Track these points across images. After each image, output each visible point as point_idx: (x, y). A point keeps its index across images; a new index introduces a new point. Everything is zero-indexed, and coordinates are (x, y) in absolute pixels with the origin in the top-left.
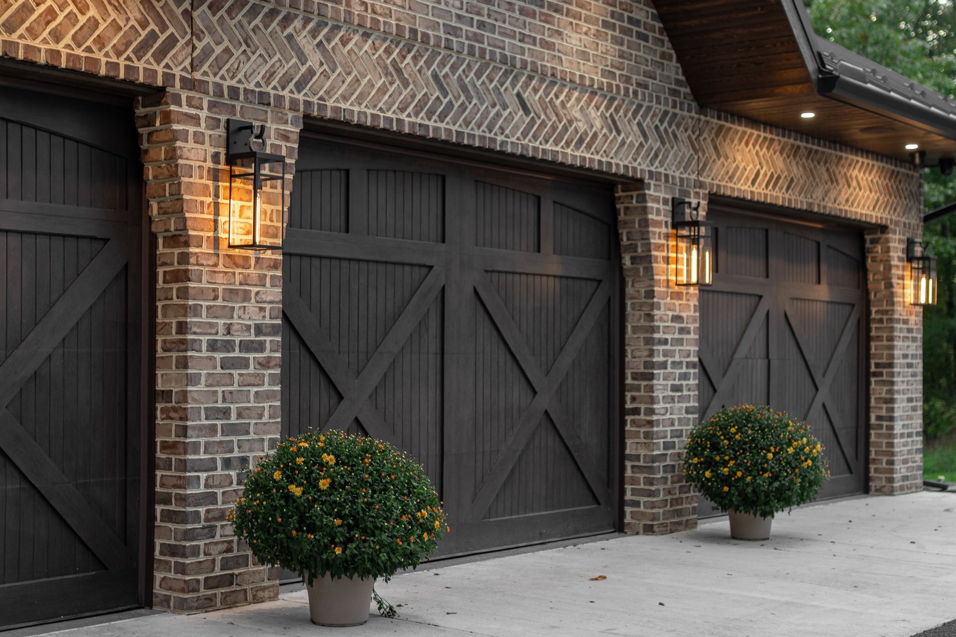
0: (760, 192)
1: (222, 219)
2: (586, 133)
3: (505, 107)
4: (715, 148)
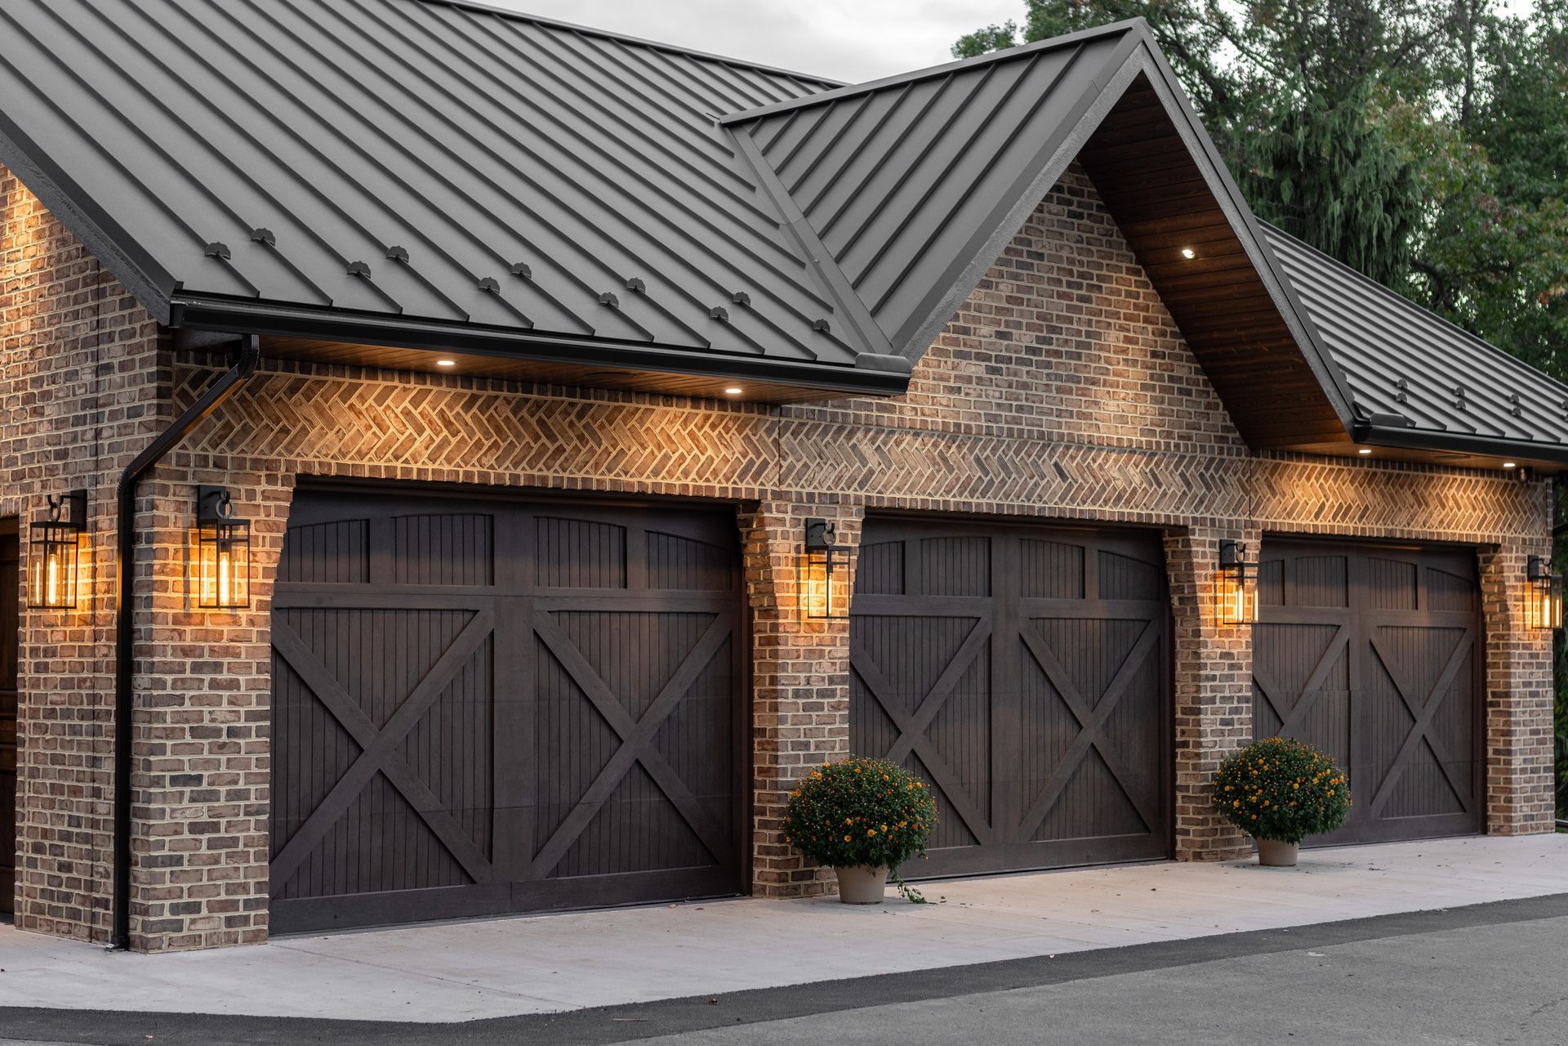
0: (1326, 524)
1: (803, 596)
2: (1125, 490)
3: (1043, 477)
4: (1270, 487)
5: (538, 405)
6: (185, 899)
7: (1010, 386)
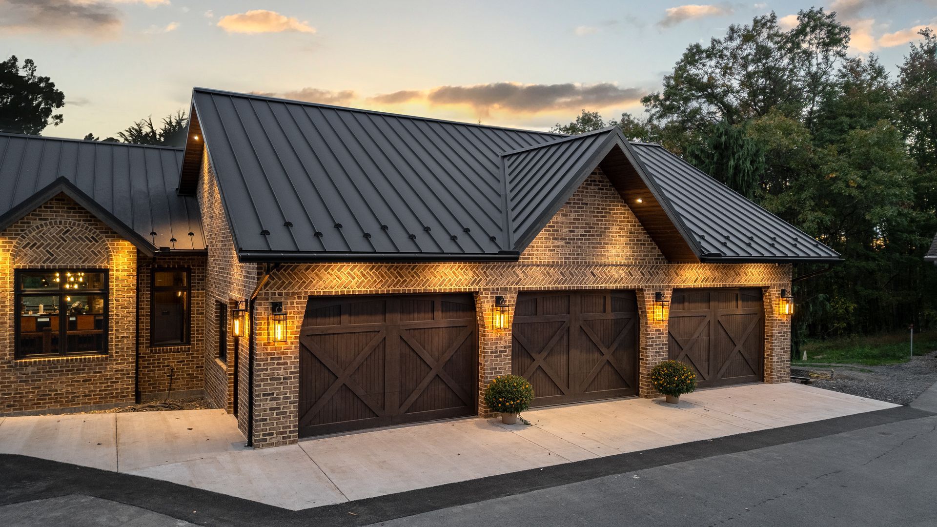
0: (699, 284)
1: (494, 321)
2: (618, 278)
3: (586, 276)
4: (676, 273)
5: (397, 267)
6: (268, 432)
7: (574, 248)
